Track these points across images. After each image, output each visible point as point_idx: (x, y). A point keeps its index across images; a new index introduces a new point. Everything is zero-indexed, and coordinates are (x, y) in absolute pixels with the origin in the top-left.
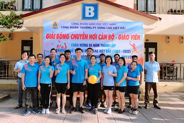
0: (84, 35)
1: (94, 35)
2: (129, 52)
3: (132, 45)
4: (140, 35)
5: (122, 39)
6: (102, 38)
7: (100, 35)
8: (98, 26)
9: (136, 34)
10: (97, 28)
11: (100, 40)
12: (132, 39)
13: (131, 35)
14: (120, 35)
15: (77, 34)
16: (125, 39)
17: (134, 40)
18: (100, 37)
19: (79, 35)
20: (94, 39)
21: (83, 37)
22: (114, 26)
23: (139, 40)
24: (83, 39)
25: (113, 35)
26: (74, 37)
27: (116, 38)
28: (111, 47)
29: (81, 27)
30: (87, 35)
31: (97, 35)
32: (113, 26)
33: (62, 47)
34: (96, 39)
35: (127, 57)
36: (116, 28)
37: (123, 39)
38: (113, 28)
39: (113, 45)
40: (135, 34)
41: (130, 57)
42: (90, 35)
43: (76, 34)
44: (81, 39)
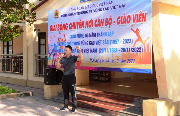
0: (80, 22)
1: (90, 21)
2: (131, 42)
3: (135, 30)
4: (146, 14)
5: (121, 24)
6: (99, 25)
7: (96, 21)
8: (95, 8)
9: (141, 12)
10: (93, 11)
11: (97, 27)
12: (134, 22)
13: (133, 15)
14: (119, 18)
15: (75, 23)
16: (125, 23)
17: (137, 22)
18: (97, 23)
19: (76, 23)
20: (90, 27)
21: (80, 25)
22: (112, 5)
23: (145, 21)
24: (80, 28)
25: (111, 19)
26: (72, 26)
27: (114, 22)
28: (108, 36)
29: (78, 13)
30: (84, 22)
31: (93, 21)
32: (110, 6)
33: (62, 40)
34: (92, 27)
35: (129, 49)
36: (114, 8)
37: (123, 23)
38: (110, 8)
39: (110, 32)
40: (138, 13)
41: (132, 50)
42: (86, 21)
43: (73, 23)
44: (78, 28)
